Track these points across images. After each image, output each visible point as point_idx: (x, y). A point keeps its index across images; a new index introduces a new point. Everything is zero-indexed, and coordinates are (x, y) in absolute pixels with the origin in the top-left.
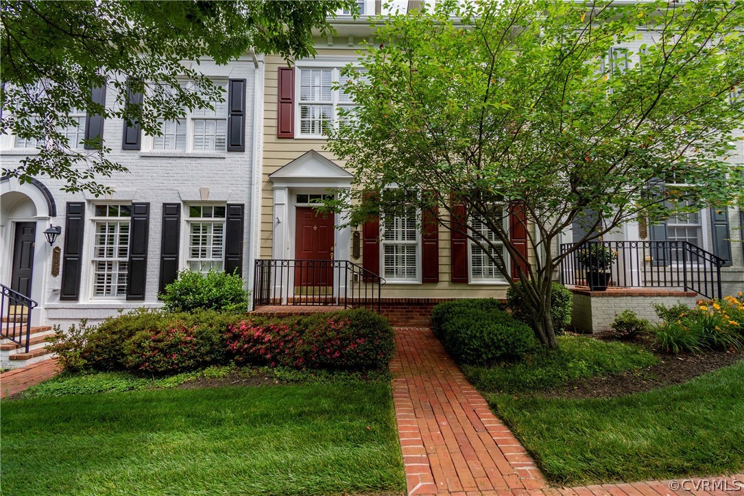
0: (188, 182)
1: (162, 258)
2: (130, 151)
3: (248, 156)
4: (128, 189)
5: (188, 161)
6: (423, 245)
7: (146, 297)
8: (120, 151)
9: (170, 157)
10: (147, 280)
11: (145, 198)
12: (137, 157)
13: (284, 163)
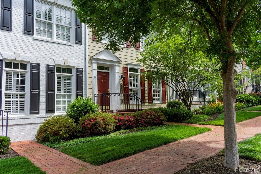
0: (58, 55)
1: (47, 92)
2: (28, 35)
3: (83, 47)
4: (27, 55)
5: (57, 45)
6: (141, 90)
7: (40, 112)
8: (22, 34)
9: (49, 42)
10: (40, 103)
11: (37, 61)
12: (32, 39)
13: (97, 52)
